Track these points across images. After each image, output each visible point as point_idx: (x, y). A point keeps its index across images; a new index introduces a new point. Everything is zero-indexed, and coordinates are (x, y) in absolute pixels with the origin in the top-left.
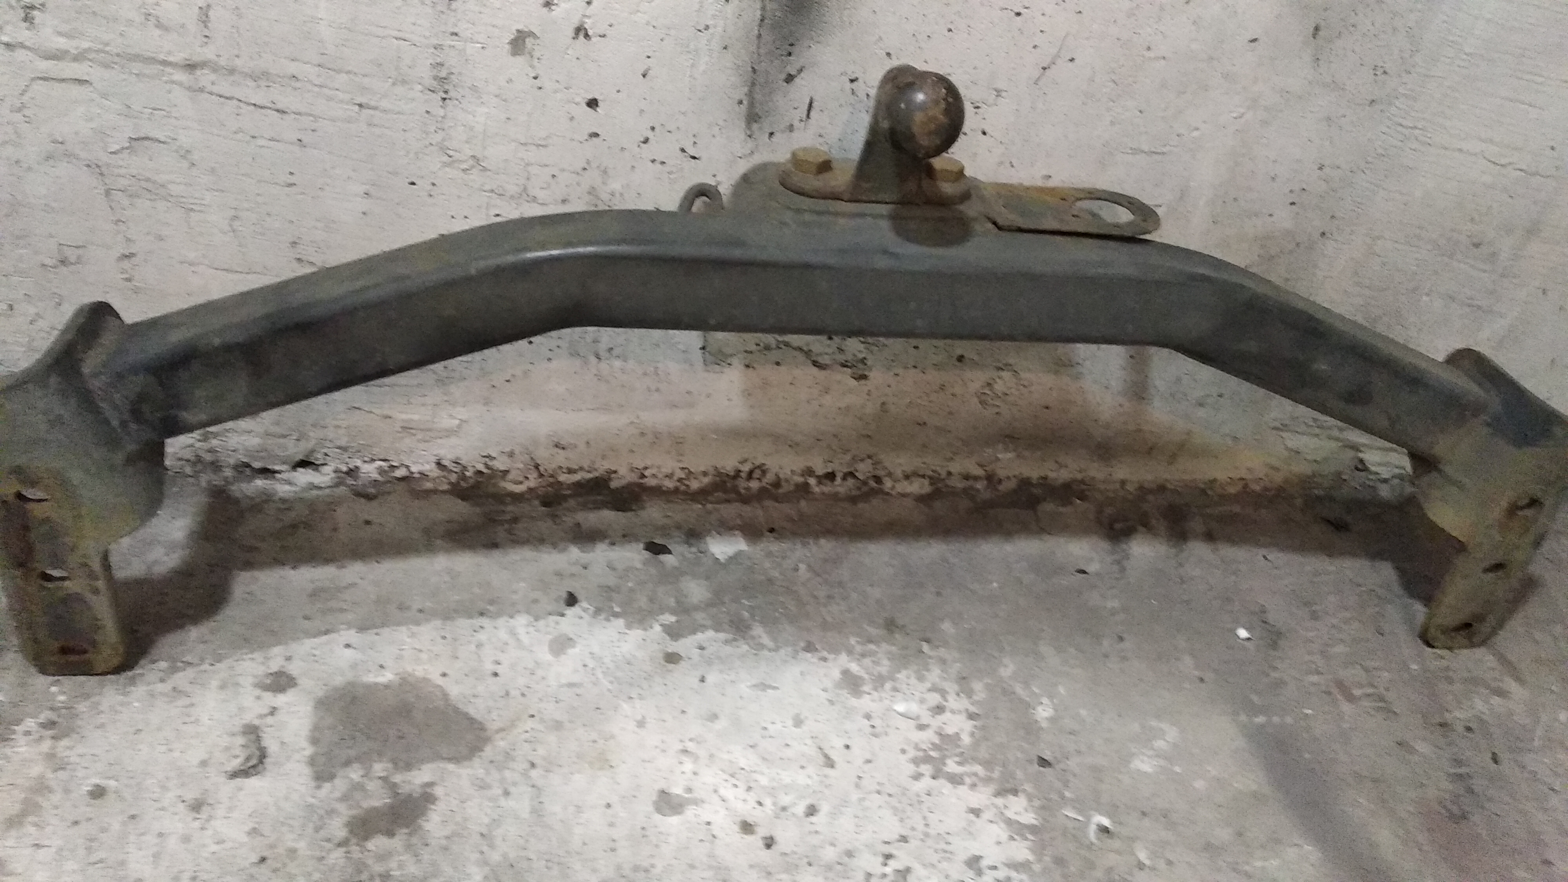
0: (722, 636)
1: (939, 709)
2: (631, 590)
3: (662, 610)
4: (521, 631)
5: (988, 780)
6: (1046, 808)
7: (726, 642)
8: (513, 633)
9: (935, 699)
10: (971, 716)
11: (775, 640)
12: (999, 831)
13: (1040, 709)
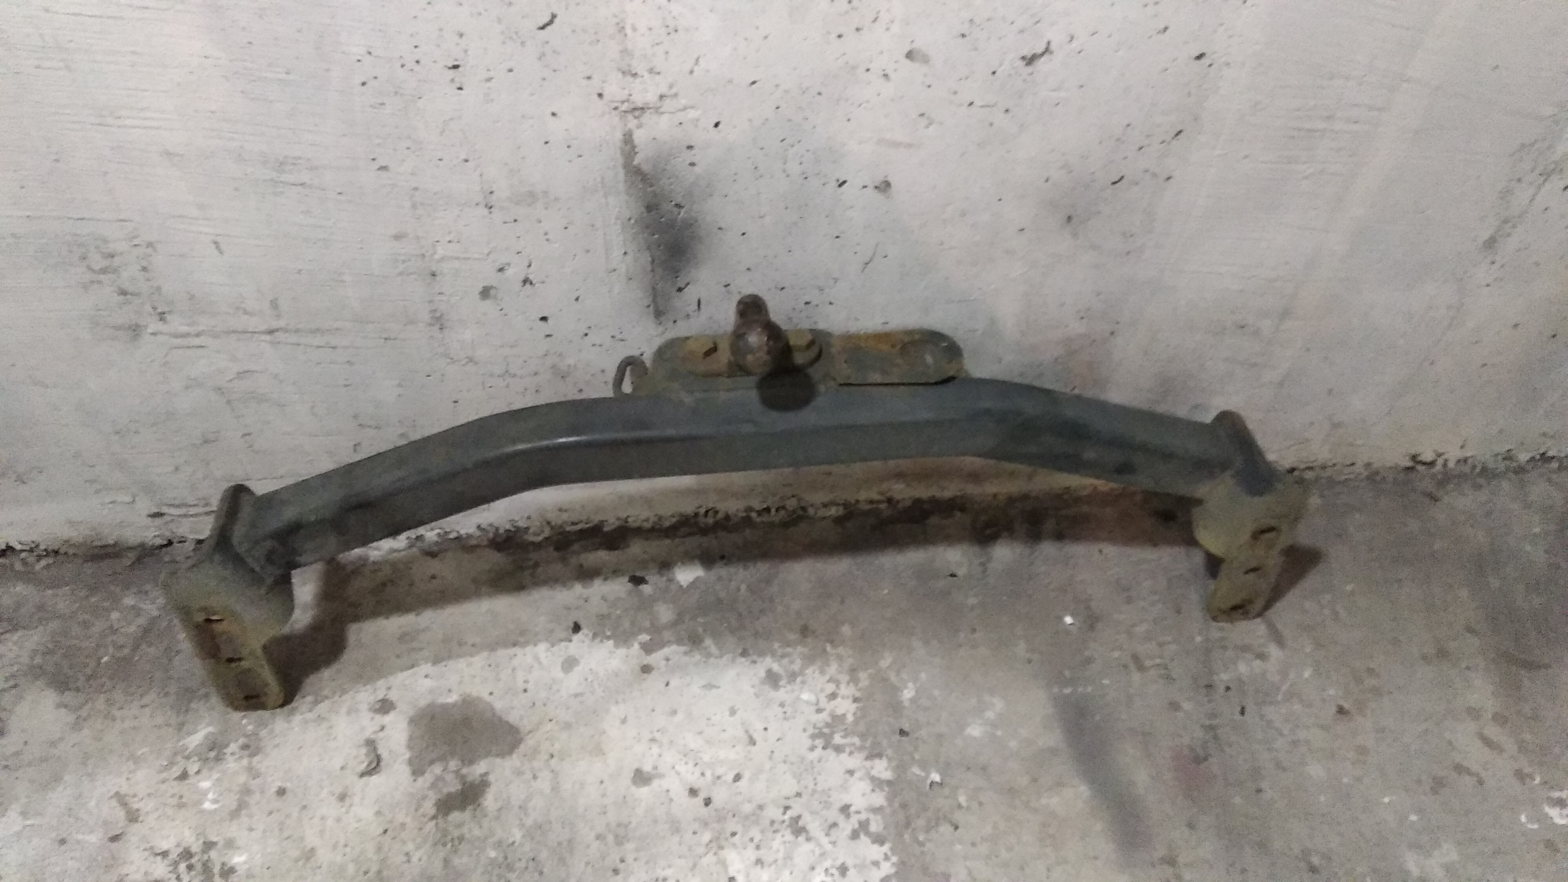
0: (683, 649)
1: (833, 696)
2: (619, 617)
3: (641, 630)
4: (542, 656)
5: (861, 749)
6: (900, 768)
7: (686, 653)
8: (537, 658)
9: (831, 688)
10: (856, 700)
11: (720, 649)
12: (864, 786)
13: (905, 691)
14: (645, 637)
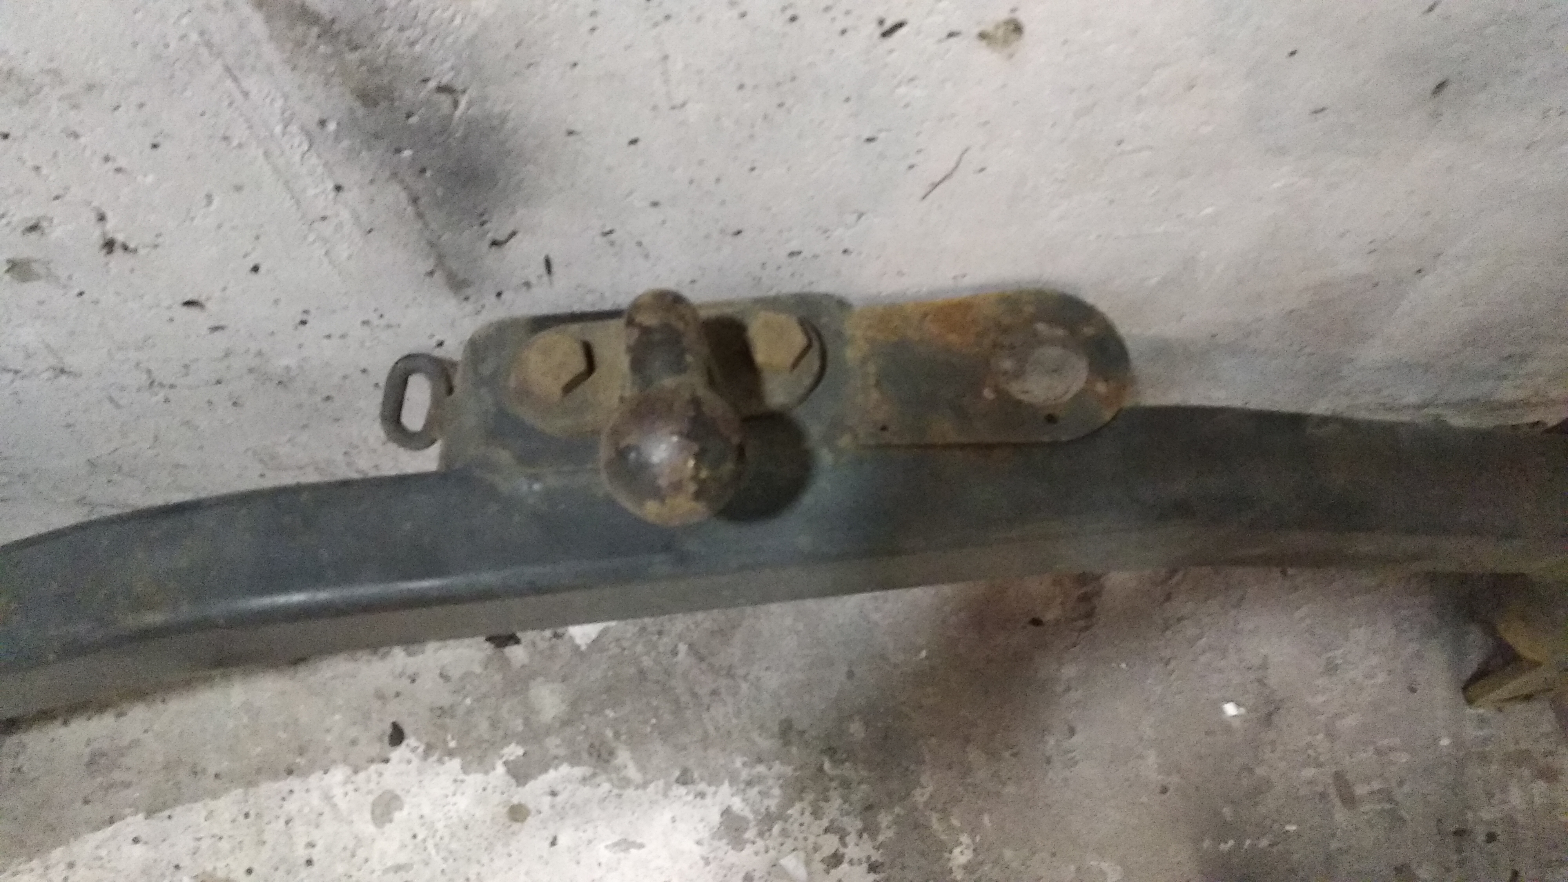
0: (579, 771)
1: (835, 860)
2: (469, 712)
3: (507, 739)
4: (338, 792)
7: (584, 780)
8: (327, 797)
9: (830, 844)
10: (873, 868)
11: (642, 769)
13: (957, 851)
14: (514, 751)
